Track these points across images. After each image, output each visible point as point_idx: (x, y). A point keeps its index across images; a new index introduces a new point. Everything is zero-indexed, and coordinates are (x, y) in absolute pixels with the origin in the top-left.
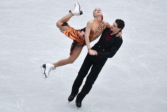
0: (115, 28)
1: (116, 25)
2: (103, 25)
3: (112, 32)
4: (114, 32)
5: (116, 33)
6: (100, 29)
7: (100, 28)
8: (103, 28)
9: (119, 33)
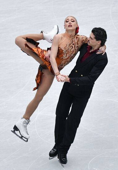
0: (92, 40)
1: (93, 36)
2: (76, 41)
3: (91, 48)
4: (93, 47)
5: (96, 48)
6: (73, 47)
7: (72, 45)
8: (78, 44)
9: (100, 49)
